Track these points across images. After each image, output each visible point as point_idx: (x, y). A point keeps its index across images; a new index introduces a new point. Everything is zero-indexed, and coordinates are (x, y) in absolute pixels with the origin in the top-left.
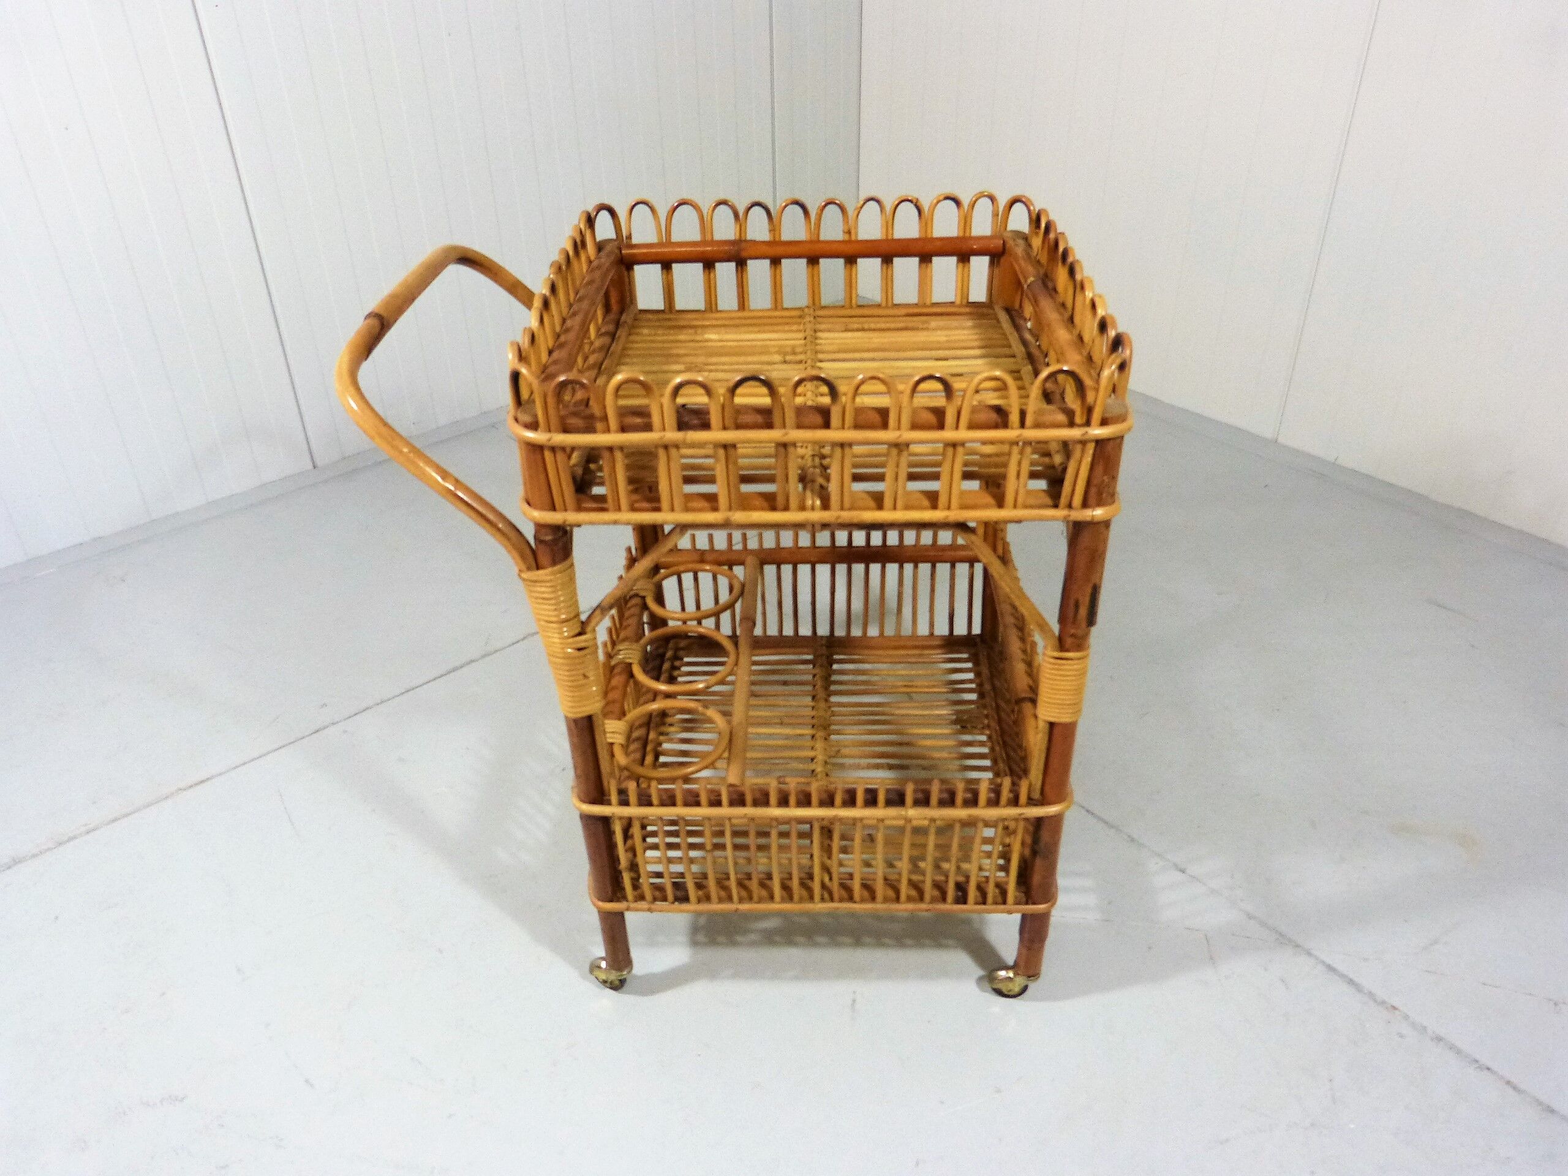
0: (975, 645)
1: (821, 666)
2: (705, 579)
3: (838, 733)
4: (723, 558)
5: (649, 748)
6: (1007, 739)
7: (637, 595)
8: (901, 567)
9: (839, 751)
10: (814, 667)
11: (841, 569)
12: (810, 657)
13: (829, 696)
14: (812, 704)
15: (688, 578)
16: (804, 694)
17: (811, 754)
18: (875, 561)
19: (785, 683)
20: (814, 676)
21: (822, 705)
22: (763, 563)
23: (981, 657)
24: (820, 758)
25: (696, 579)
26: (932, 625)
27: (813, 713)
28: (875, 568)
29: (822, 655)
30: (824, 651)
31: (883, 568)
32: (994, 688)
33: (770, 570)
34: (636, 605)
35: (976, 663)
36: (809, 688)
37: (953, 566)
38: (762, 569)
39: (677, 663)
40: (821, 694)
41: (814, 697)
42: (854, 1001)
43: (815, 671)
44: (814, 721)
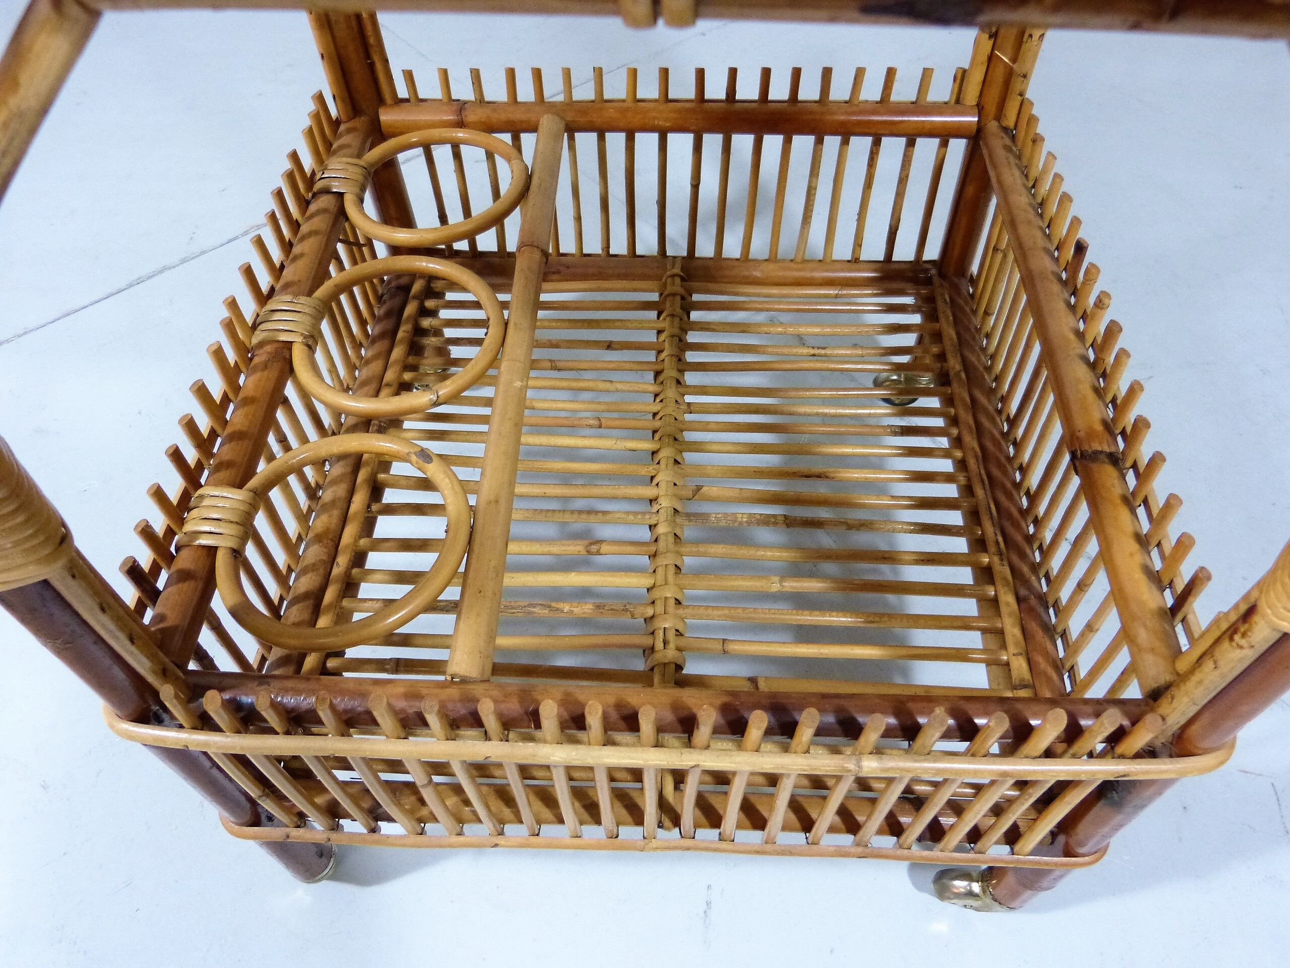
0: (928, 282)
1: (672, 315)
2: (473, 156)
3: (697, 447)
4: (503, 116)
5: (362, 475)
6: (996, 472)
7: (327, 191)
8: (819, 142)
9: (699, 488)
10: (658, 317)
11: (712, 142)
12: (654, 297)
13: (681, 371)
14: (654, 388)
15: (441, 155)
16: (642, 366)
17: (650, 492)
18: (774, 131)
19: (609, 346)
20: (659, 332)
21: (671, 392)
22: (571, 130)
23: (940, 304)
24: (665, 503)
25: (457, 156)
26: (858, 244)
27: (656, 408)
28: (773, 143)
29: (674, 295)
30: (677, 287)
31: (788, 142)
32: (966, 365)
33: (586, 141)
34: (324, 211)
35: (931, 316)
36: (651, 356)
37: (911, 144)
38: (571, 139)
39: (430, 304)
40: (670, 372)
41: (657, 374)
42: (708, 904)
43: (661, 325)
44: (657, 424)
